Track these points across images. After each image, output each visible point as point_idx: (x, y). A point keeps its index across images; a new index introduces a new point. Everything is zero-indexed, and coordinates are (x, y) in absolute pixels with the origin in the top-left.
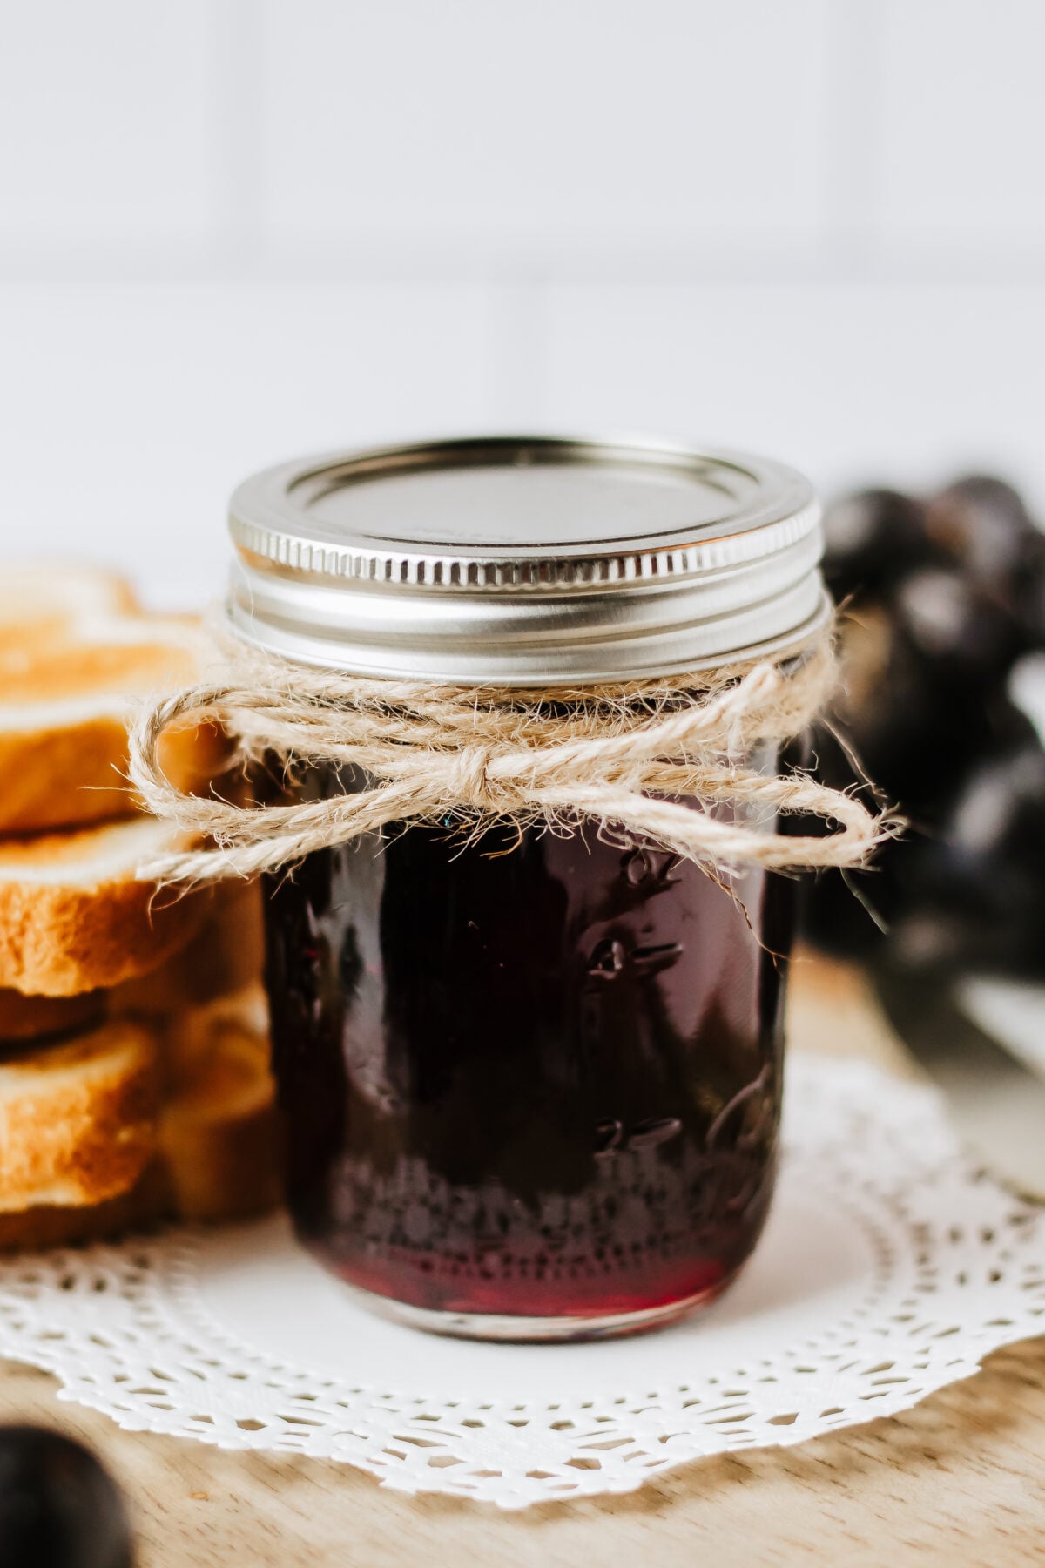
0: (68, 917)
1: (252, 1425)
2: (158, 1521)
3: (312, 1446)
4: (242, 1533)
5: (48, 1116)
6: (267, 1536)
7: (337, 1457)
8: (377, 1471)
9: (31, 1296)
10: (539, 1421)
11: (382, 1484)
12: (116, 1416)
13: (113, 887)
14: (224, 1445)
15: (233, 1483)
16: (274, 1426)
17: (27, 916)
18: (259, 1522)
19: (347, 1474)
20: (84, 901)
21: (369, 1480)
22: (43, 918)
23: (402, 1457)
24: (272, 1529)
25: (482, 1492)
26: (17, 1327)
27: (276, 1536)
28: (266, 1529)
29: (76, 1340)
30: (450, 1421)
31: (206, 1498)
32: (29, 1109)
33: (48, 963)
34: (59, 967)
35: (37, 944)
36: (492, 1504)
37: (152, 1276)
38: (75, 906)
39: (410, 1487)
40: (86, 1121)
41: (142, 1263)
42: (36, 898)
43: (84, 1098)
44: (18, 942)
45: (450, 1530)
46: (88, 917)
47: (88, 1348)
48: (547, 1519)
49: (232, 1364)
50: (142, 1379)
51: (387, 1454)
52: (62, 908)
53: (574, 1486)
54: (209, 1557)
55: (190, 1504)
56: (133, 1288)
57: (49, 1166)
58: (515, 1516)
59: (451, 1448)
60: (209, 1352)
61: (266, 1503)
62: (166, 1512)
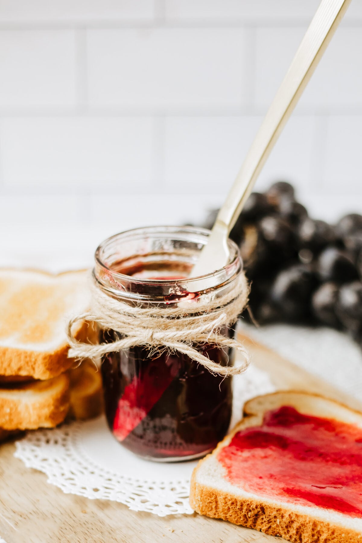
0: (46, 360)
1: (96, 490)
2: (74, 520)
3: (113, 497)
4: (95, 524)
5: (42, 407)
6: (101, 525)
7: (118, 501)
8: (128, 505)
9: (38, 446)
10: (168, 487)
11: (130, 509)
12: (63, 488)
13: (58, 351)
14: (90, 498)
15: (92, 508)
16: (102, 490)
17: (36, 360)
18: (99, 520)
19: (121, 506)
20: (51, 356)
21: (127, 507)
22: (40, 361)
23: (134, 499)
24: (102, 522)
25: (155, 511)
26: (36, 456)
27: (103, 525)
28: (101, 522)
29: (51, 461)
30: (145, 488)
31: (85, 513)
32: (38, 405)
33: (42, 371)
34: (44, 373)
35: (39, 367)
36: (157, 515)
37: (69, 438)
38: (48, 358)
39: (137, 509)
40: (52, 408)
41: (67, 434)
42: (38, 355)
43: (51, 401)
44: (34, 366)
45: (146, 523)
46: (51, 360)
47: (54, 464)
48: (170, 519)
49: (91, 469)
50: (68, 475)
51: (131, 499)
52: (45, 358)
53: (177, 511)
54: (87, 532)
55: (82, 515)
56: (65, 443)
57: (43, 419)
58: (163, 519)
59: (146, 497)
60: (85, 464)
61: (101, 514)
62: (76, 517)
